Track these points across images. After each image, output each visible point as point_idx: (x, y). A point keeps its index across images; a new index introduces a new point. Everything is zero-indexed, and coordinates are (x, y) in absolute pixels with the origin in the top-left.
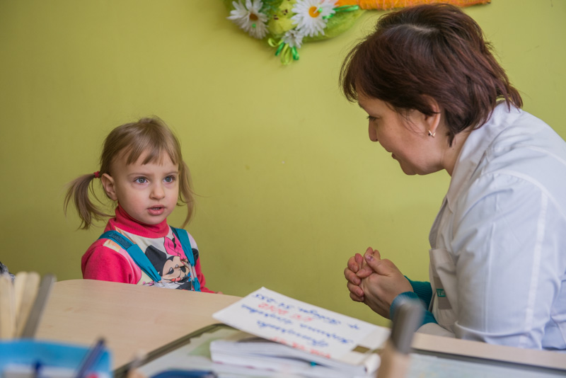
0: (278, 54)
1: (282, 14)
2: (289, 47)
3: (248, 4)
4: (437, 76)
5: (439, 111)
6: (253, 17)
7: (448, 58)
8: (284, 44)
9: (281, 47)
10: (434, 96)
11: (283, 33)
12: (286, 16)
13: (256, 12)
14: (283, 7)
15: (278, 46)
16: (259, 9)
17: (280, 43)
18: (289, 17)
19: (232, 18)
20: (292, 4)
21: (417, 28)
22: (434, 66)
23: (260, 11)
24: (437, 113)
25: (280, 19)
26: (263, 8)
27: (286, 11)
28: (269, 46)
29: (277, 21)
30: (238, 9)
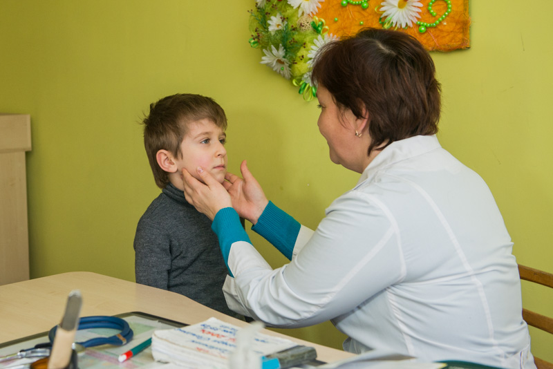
0: (301, 92)
1: (299, 59)
2: (309, 87)
3: (275, 51)
4: (376, 89)
5: (367, 117)
6: (279, 61)
7: (392, 78)
8: (306, 84)
9: (303, 86)
10: (366, 103)
11: (302, 75)
12: (303, 61)
13: (281, 58)
14: (299, 54)
15: (300, 86)
16: (284, 54)
17: (301, 83)
18: (305, 62)
19: (262, 62)
20: (308, 50)
21: (381, 46)
22: (377, 79)
23: (284, 57)
24: (364, 118)
25: (299, 63)
26: (286, 54)
27: (303, 57)
28: (294, 86)
29: (296, 65)
30: (268, 56)
